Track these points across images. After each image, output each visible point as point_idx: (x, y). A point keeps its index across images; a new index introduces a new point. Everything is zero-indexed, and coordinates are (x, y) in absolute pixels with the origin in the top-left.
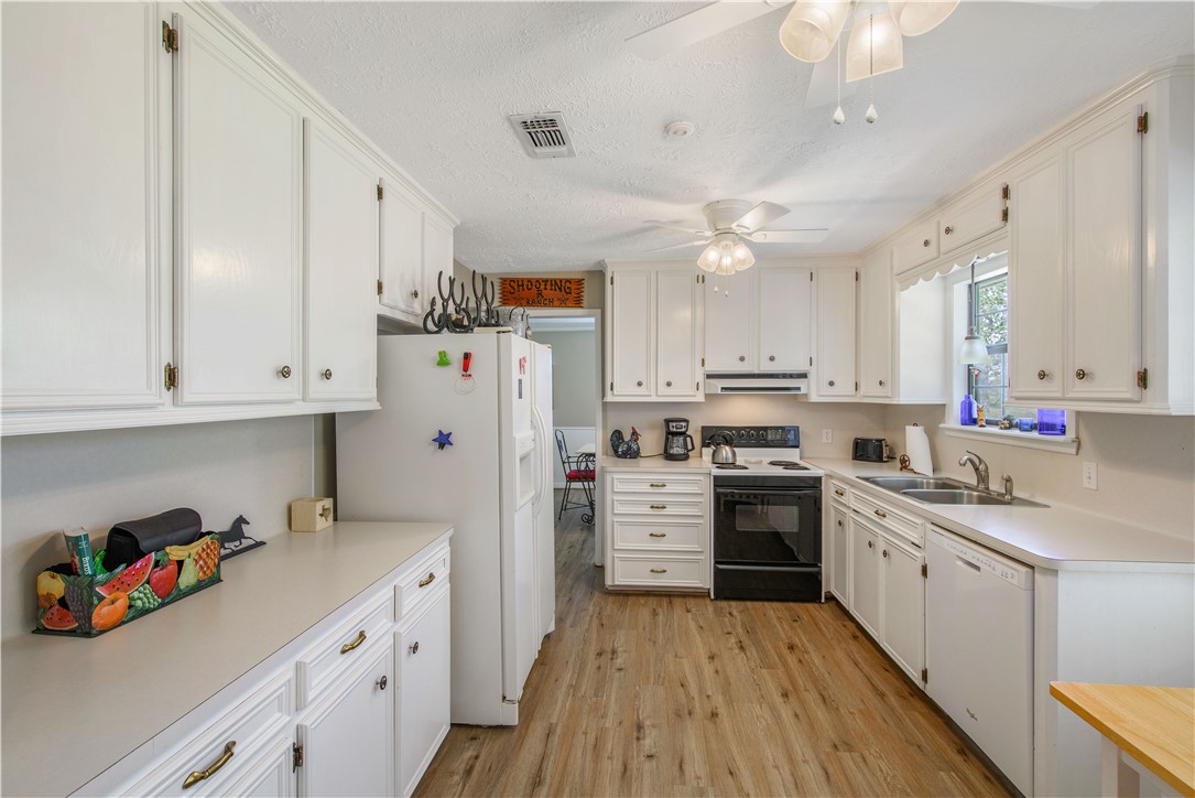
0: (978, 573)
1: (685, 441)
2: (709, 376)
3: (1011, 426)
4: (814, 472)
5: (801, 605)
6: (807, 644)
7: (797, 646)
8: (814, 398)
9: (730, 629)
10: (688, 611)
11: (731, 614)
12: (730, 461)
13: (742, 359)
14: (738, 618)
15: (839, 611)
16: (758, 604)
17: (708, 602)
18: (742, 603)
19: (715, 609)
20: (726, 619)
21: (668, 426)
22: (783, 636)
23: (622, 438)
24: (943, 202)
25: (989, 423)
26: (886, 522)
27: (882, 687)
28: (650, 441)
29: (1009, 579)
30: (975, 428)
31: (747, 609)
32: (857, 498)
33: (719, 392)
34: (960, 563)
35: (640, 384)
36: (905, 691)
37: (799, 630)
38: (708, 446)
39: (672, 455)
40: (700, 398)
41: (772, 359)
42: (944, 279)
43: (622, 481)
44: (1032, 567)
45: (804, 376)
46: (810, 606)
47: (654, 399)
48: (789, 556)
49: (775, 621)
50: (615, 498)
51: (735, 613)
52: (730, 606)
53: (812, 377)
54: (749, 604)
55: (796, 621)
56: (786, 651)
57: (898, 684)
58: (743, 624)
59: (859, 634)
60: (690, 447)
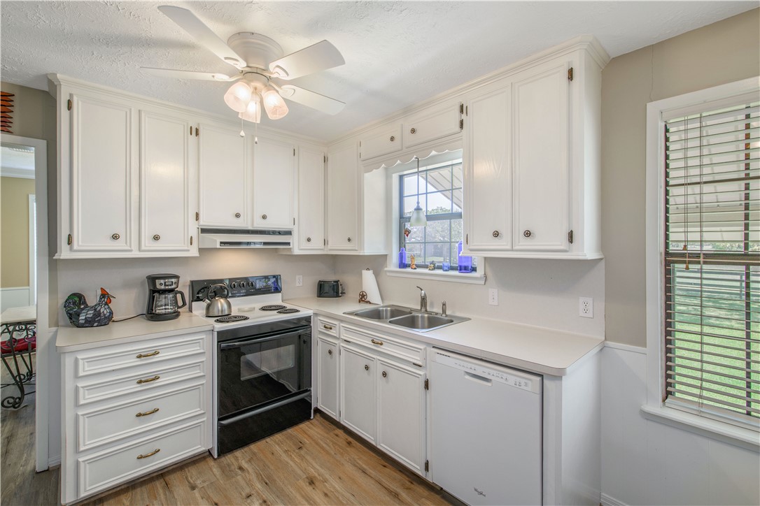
0: (489, 384)
1: (175, 297)
2: (204, 231)
3: (435, 268)
4: (304, 312)
5: (296, 428)
6: (322, 471)
7: (315, 477)
8: (296, 252)
9: (247, 490)
10: (193, 488)
11: (241, 468)
12: (226, 313)
13: (238, 216)
14: (250, 470)
15: (327, 423)
16: (261, 444)
17: (212, 463)
18: (246, 449)
19: (223, 470)
20: (239, 478)
21: (154, 284)
22: (299, 472)
23: (85, 303)
24: (408, 110)
25: (418, 266)
26: (385, 349)
27: (394, 487)
28: (127, 301)
29: (523, 387)
30: (409, 270)
31: (254, 454)
32: (347, 330)
33: (218, 246)
34: (467, 377)
35: (115, 237)
36: (405, 480)
37: (308, 458)
38: (199, 299)
39: (159, 315)
40: (194, 252)
41: (264, 217)
42: (386, 169)
43: (91, 361)
44: (541, 376)
45: (289, 233)
46: (303, 426)
47: (135, 254)
48: (281, 391)
49: (285, 457)
50: (80, 385)
51: (245, 465)
52: (237, 459)
53: (295, 233)
54: (253, 447)
55: (300, 448)
56: (309, 489)
57: (398, 476)
58: (258, 475)
59: (350, 439)
60: (180, 303)
